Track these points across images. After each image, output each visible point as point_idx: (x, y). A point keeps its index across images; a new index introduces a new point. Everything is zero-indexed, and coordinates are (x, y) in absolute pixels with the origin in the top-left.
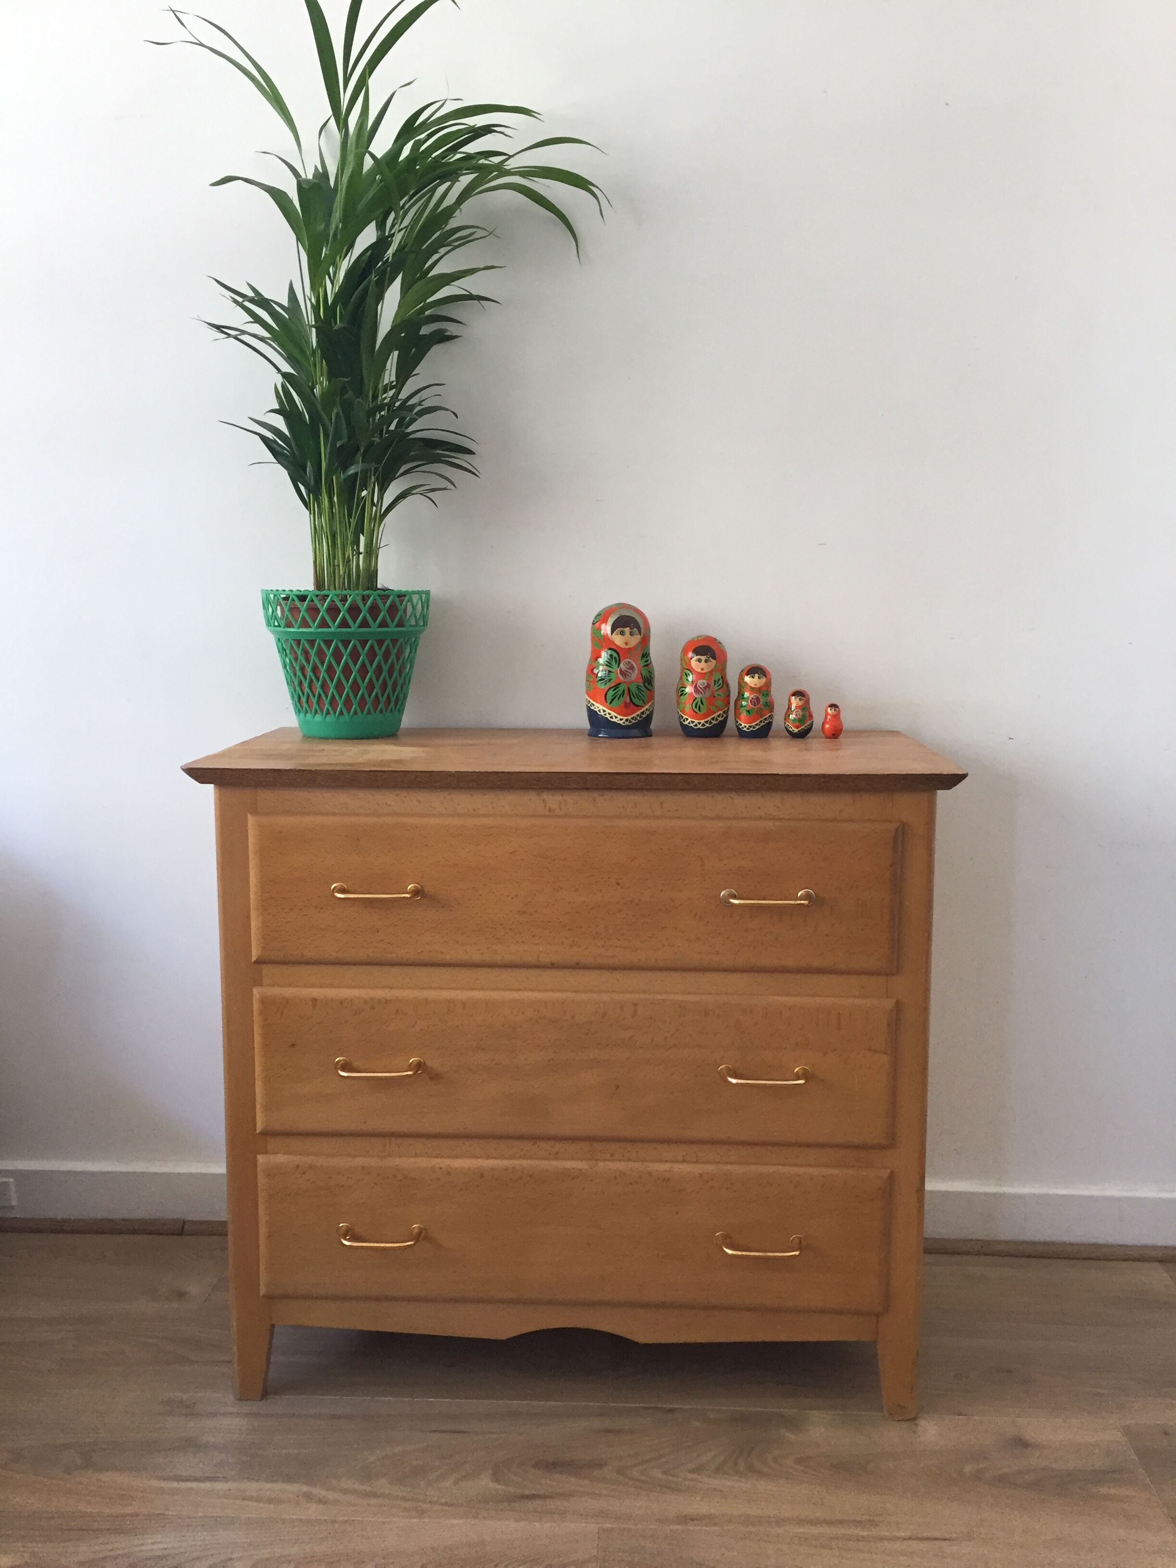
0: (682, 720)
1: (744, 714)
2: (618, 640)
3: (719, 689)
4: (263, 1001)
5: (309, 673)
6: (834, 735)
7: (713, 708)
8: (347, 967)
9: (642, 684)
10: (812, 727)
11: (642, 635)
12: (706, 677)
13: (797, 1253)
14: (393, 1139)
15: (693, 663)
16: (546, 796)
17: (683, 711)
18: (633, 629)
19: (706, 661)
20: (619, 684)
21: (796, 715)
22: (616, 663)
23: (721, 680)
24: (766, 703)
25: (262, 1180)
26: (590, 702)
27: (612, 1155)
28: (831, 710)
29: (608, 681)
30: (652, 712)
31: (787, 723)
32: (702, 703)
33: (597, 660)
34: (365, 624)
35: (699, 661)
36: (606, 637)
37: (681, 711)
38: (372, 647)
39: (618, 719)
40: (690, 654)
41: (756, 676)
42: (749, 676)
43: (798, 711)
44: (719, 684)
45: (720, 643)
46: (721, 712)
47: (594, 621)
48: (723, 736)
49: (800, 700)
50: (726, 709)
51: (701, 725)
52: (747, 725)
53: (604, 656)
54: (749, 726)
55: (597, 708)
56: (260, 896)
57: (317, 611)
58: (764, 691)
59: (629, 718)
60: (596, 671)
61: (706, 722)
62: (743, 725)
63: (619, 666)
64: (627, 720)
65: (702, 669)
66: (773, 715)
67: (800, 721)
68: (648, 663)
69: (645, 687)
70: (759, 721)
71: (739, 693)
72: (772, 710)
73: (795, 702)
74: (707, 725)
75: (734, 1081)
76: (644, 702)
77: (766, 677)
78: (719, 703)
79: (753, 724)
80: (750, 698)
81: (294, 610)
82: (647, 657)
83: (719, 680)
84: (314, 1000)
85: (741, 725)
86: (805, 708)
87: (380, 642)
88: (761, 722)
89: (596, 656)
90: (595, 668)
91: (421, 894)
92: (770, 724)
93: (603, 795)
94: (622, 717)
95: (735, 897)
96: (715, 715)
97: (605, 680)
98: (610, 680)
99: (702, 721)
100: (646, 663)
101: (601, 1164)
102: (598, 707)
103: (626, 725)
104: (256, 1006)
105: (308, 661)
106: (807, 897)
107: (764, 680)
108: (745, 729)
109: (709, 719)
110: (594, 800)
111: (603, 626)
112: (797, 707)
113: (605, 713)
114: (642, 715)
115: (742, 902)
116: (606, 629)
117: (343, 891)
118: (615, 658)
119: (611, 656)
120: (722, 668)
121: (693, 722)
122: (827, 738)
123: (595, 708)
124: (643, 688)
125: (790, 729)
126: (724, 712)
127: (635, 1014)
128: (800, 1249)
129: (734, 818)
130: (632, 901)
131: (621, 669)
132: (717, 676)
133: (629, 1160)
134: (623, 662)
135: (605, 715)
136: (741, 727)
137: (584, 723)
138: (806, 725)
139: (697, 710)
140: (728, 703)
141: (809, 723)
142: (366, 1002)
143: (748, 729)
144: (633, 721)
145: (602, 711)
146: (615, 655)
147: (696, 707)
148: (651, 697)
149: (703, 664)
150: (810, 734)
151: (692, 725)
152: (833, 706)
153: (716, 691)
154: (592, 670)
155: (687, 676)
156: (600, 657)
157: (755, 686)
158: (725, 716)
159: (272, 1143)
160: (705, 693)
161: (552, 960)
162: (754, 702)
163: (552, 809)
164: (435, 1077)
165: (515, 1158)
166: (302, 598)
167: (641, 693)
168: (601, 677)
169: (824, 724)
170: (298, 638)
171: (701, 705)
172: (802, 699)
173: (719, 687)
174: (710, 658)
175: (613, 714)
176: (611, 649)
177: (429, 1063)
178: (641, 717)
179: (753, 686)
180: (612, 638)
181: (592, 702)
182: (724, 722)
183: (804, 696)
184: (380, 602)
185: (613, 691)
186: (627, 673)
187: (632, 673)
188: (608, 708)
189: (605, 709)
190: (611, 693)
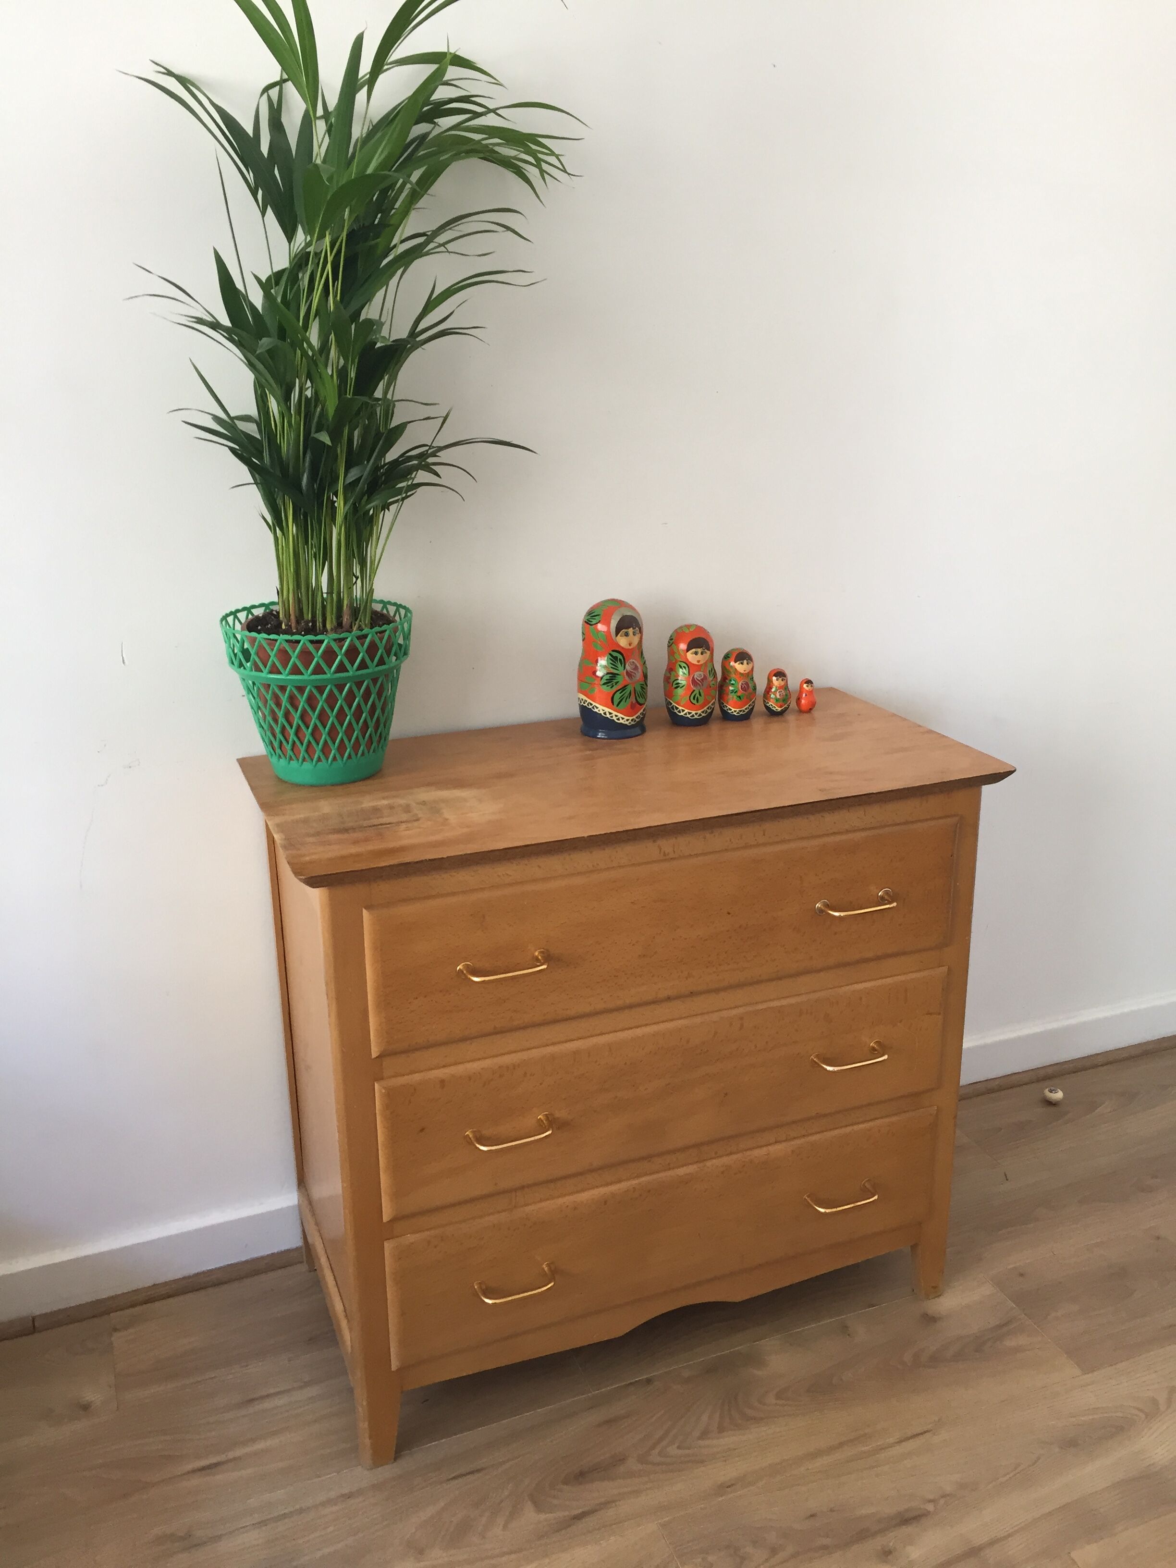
1: (732, 698)
2: (623, 641)
6: (807, 709)
7: (709, 698)
8: (471, 1041)
9: (641, 681)
11: (639, 632)
12: (702, 668)
13: (876, 1197)
14: (519, 1192)
15: (690, 656)
16: (661, 841)
17: (678, 703)
18: (635, 628)
20: (625, 686)
21: (780, 695)
22: (621, 664)
24: (751, 688)
26: (584, 701)
28: (807, 686)
31: (769, 703)
32: (700, 695)
33: (598, 662)
34: (363, 666)
35: (696, 653)
36: (605, 638)
38: (368, 687)
40: (685, 646)
41: (745, 662)
42: (738, 662)
43: (781, 692)
44: (712, 673)
46: (712, 700)
47: (586, 617)
49: (780, 680)
51: (698, 715)
52: (738, 710)
53: (608, 659)
55: (601, 710)
56: (378, 992)
57: (311, 656)
58: (750, 675)
59: (634, 717)
60: (599, 674)
61: (702, 712)
62: (733, 710)
63: (624, 667)
64: (632, 720)
65: (698, 661)
67: (782, 699)
69: (644, 686)
70: (746, 705)
73: (775, 681)
74: (703, 715)
75: (830, 1069)
76: (643, 700)
77: (750, 661)
80: (739, 684)
82: (643, 654)
83: (711, 669)
85: (731, 710)
86: (785, 686)
87: (375, 680)
88: (750, 706)
93: (712, 832)
94: (628, 718)
95: (830, 908)
96: (710, 704)
97: (608, 681)
98: (616, 682)
99: (699, 712)
101: (709, 1164)
102: (592, 704)
103: (632, 725)
104: (379, 1100)
105: (295, 707)
106: (888, 896)
107: (751, 665)
108: (735, 713)
109: (705, 708)
110: (705, 838)
112: (779, 687)
113: (611, 715)
114: (644, 712)
115: (843, 914)
116: (609, 630)
118: (620, 660)
119: (614, 657)
120: (711, 656)
121: (690, 713)
122: (803, 712)
125: (773, 709)
127: (741, 1026)
128: (878, 1193)
129: (827, 835)
130: (740, 927)
131: (627, 672)
132: (710, 665)
133: (732, 1154)
134: (627, 662)
135: (612, 717)
138: (788, 703)
139: (695, 702)
141: (790, 700)
142: (494, 1071)
143: (738, 713)
144: (637, 720)
145: (607, 713)
146: (619, 656)
147: (694, 699)
149: (699, 657)
150: (787, 711)
151: (688, 716)
152: (808, 682)
153: (711, 681)
154: (594, 673)
155: (682, 669)
157: (745, 672)
159: (400, 1227)
160: (703, 685)
161: (669, 994)
162: (744, 687)
163: (666, 852)
164: (568, 1125)
165: (633, 1179)
167: (641, 690)
170: (284, 685)
171: (699, 696)
172: (785, 680)
173: (713, 677)
174: (706, 650)
175: (620, 715)
176: (613, 650)
177: (557, 1114)
179: (742, 672)
180: (614, 639)
183: (783, 676)
185: (620, 693)
186: (633, 674)
187: (636, 672)
188: (615, 710)
189: (611, 711)
190: (617, 696)
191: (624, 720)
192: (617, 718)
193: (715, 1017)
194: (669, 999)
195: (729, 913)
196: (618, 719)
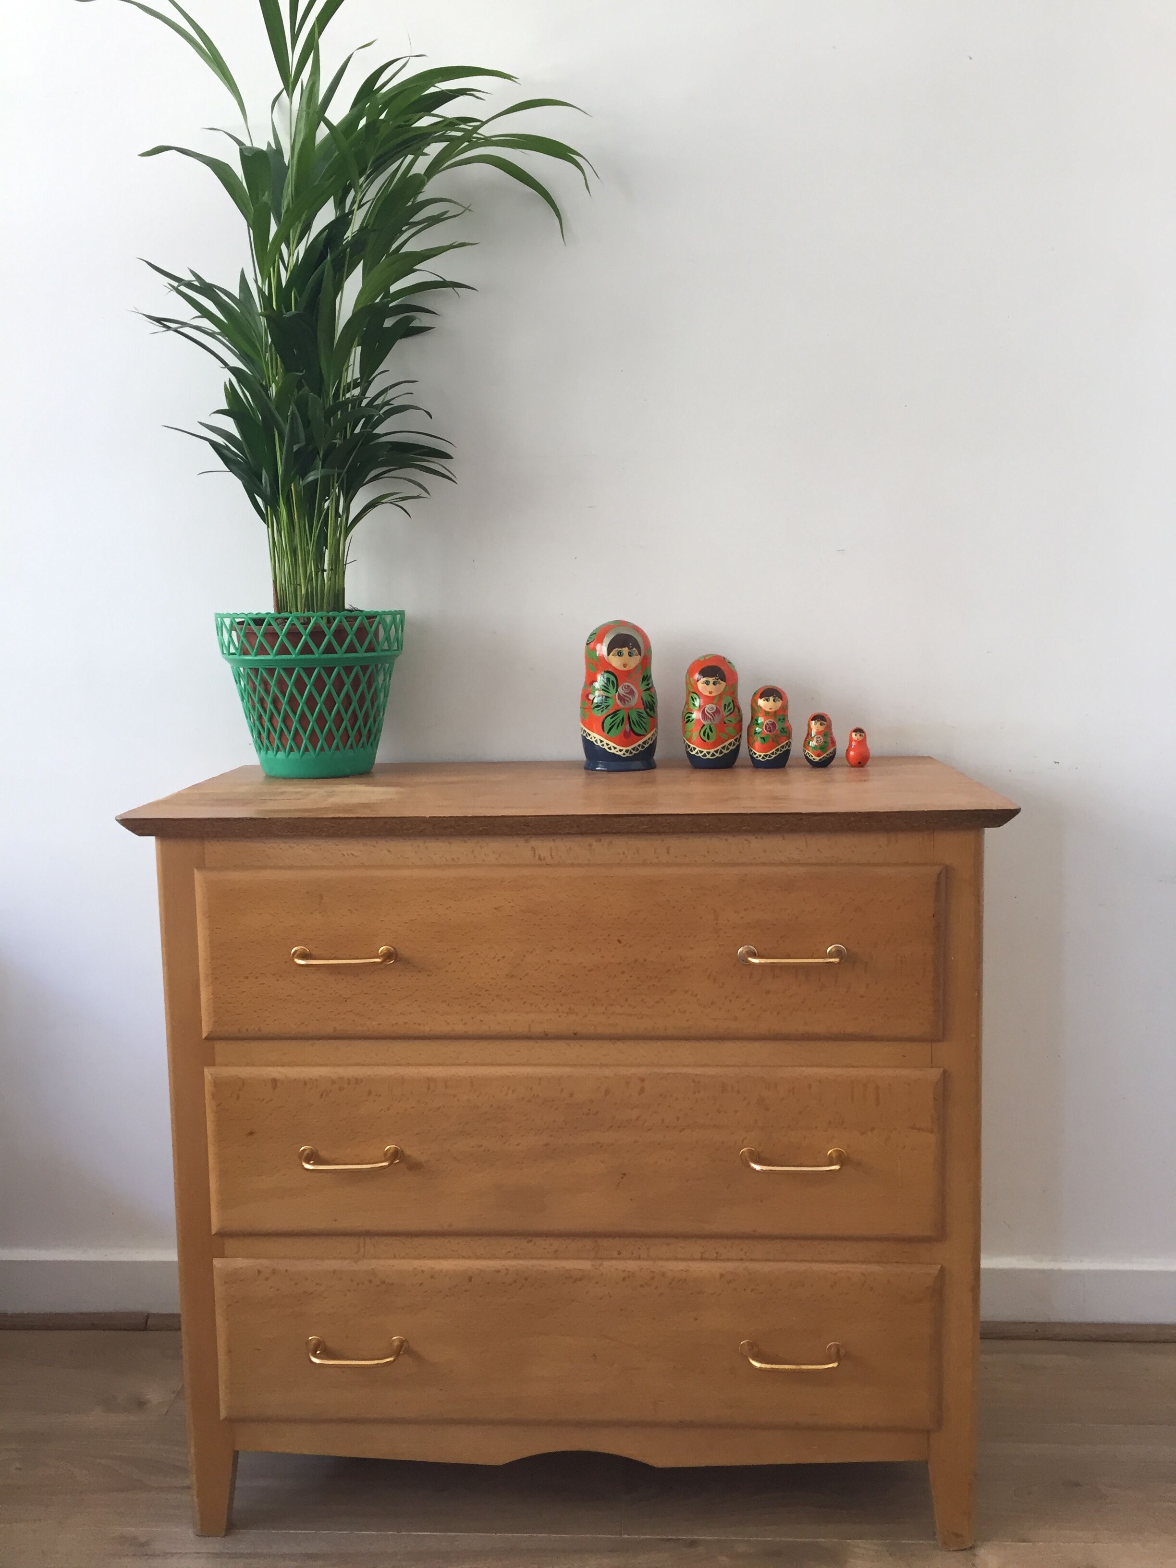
0: (689, 750)
1: (758, 742)
2: (615, 662)
3: (730, 714)
4: (216, 1083)
5: (269, 706)
6: (859, 763)
7: (724, 736)
8: (311, 1042)
9: (642, 711)
10: (835, 754)
11: (642, 654)
12: (715, 701)
13: (835, 1365)
14: (368, 1240)
15: (701, 686)
16: (535, 842)
17: (689, 740)
18: (632, 649)
19: (714, 684)
20: (618, 711)
21: (817, 742)
22: (614, 687)
23: (732, 705)
24: (783, 729)
25: (219, 1290)
26: (585, 731)
27: (619, 1253)
28: (856, 735)
29: (605, 708)
30: (655, 742)
31: (807, 751)
32: (711, 731)
33: (592, 684)
34: (329, 649)
35: (707, 683)
36: (602, 658)
37: (687, 740)
38: (339, 674)
39: (617, 750)
40: (697, 676)
41: (771, 698)
42: (763, 698)
43: (819, 737)
44: (729, 708)
45: (730, 663)
46: (733, 740)
47: (588, 641)
48: (736, 767)
49: (821, 725)
50: (738, 736)
51: (710, 754)
52: (762, 754)
53: (600, 680)
54: (764, 755)
55: (593, 738)
56: (210, 963)
57: (276, 636)
58: (781, 714)
59: (629, 748)
60: (591, 697)
61: (715, 751)
62: (758, 754)
63: (617, 691)
64: (627, 751)
65: (711, 693)
66: (790, 742)
67: (822, 748)
68: (650, 686)
69: (647, 712)
70: (775, 749)
71: (752, 718)
72: (789, 736)
73: (815, 727)
74: (717, 755)
75: (758, 1167)
76: (645, 730)
77: (782, 700)
78: (730, 730)
79: (769, 753)
80: (765, 723)
81: (249, 635)
82: (648, 681)
83: (729, 704)
84: (274, 1081)
85: (755, 754)
86: (827, 734)
87: (348, 670)
88: (777, 750)
89: (591, 680)
90: (590, 693)
91: (394, 957)
92: (788, 752)
93: (600, 840)
94: (621, 748)
95: (754, 955)
96: (726, 744)
97: (602, 706)
98: (607, 706)
99: (712, 751)
100: (647, 687)
101: (607, 1264)
102: (595, 737)
103: (627, 757)
104: (208, 1089)
105: (267, 691)
106: (838, 953)
107: (779, 703)
108: (760, 758)
109: (719, 747)
110: (590, 845)
111: (598, 647)
112: (818, 733)
113: (602, 743)
114: (644, 745)
115: (763, 961)
116: (602, 649)
117: (304, 956)
118: (613, 682)
119: (608, 679)
120: (732, 691)
121: (701, 752)
122: (853, 766)
123: (591, 738)
124: (645, 715)
125: (811, 758)
126: (736, 740)
127: (642, 1091)
128: (838, 1358)
129: (751, 864)
130: (636, 961)
131: (619, 694)
132: (727, 699)
133: (639, 1258)
134: (621, 686)
135: (603, 745)
136: (755, 756)
137: (580, 754)
138: (828, 752)
139: (705, 738)
140: (740, 729)
141: (831, 750)
142: (333, 1082)
143: (763, 758)
144: (635, 752)
145: (599, 741)
146: (612, 678)
147: (704, 734)
148: (654, 725)
149: (711, 687)
150: (833, 763)
151: (700, 755)
152: (858, 730)
153: (727, 716)
154: (587, 696)
155: (694, 701)
156: (596, 681)
157: (769, 710)
158: (737, 744)
159: (230, 1245)
160: (714, 719)
161: (546, 1031)
162: (770, 728)
163: (542, 856)
164: (414, 1166)
165: (508, 1258)
166: (259, 621)
167: (640, 719)
168: (597, 703)
169: (848, 751)
170: (256, 667)
171: (710, 733)
172: (824, 724)
173: (729, 712)
174: (719, 680)
175: (612, 744)
176: (608, 672)
177: (407, 1152)
178: (643, 747)
179: (767, 709)
180: (608, 659)
181: (587, 731)
182: (736, 751)
183: (826, 721)
184: (346, 624)
185: (611, 718)
186: (626, 698)
187: (631, 699)
188: (606, 738)
189: (602, 739)
190: (609, 721)
191: (616, 750)
192: (609, 746)
193: (607, 1072)
194: (546, 1037)
195: (620, 942)
196: (610, 748)
